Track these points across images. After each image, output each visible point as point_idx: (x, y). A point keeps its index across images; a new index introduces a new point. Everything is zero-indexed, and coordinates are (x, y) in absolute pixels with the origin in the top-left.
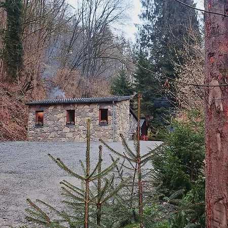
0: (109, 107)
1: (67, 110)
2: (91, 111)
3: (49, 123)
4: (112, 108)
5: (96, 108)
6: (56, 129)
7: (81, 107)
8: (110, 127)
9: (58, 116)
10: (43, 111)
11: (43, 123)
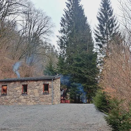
0: (49, 83)
1: (22, 85)
2: (38, 85)
3: (10, 93)
4: (51, 83)
5: (41, 84)
6: (15, 97)
7: (31, 83)
8: (50, 95)
9: (16, 89)
10: (6, 86)
11: (6, 93)
